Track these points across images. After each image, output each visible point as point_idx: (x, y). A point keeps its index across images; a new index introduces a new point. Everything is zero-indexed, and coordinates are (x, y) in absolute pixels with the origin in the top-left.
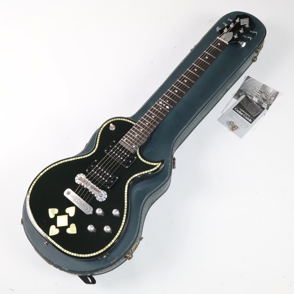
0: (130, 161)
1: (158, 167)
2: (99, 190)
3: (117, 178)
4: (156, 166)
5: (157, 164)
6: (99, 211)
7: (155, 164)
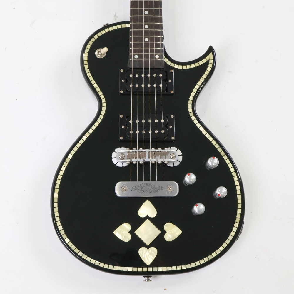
0: (170, 81)
1: (211, 61)
2: (165, 152)
3: (172, 116)
4: (208, 62)
5: (207, 58)
6: (190, 178)
7: (204, 61)
